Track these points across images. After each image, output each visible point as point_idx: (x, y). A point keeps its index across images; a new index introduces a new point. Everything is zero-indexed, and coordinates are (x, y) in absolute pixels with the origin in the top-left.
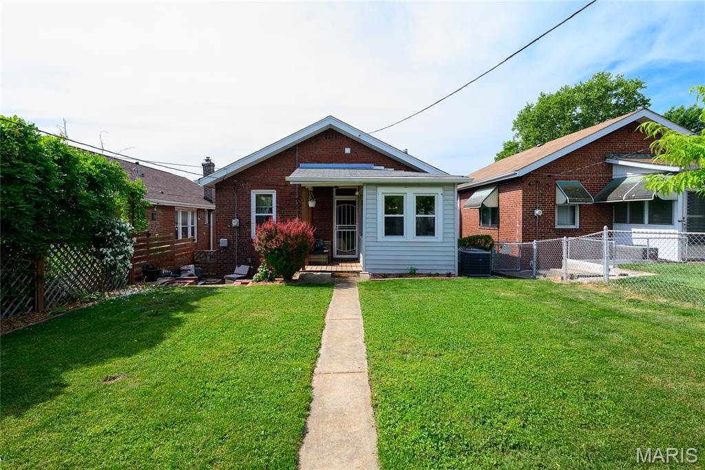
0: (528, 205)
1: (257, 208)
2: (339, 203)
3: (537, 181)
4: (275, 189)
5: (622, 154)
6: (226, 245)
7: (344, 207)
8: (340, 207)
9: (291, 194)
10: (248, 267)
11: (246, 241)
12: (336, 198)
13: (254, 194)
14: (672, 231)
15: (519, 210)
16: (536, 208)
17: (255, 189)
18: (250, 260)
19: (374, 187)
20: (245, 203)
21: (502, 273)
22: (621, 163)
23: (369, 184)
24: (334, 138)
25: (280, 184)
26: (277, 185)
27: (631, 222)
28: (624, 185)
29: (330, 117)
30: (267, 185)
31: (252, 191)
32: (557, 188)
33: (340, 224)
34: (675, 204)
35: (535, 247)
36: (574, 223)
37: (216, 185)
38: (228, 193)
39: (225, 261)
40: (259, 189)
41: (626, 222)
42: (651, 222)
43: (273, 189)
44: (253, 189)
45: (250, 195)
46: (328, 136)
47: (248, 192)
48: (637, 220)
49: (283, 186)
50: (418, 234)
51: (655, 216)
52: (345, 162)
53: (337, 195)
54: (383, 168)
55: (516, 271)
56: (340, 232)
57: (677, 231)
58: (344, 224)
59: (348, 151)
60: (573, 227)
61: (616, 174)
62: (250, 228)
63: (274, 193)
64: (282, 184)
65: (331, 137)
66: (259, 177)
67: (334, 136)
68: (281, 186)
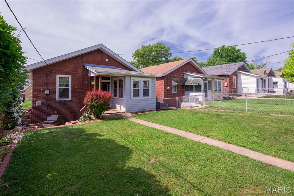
0: (166, 85)
1: (59, 85)
2: (102, 83)
3: (168, 78)
4: (72, 75)
5: (187, 71)
6: (41, 105)
7: (105, 85)
8: (103, 85)
9: (80, 78)
10: (57, 116)
11: (53, 102)
12: (102, 81)
13: (58, 76)
14: (201, 93)
15: (163, 87)
16: (168, 87)
17: (59, 74)
18: (56, 112)
19: (129, 77)
20: (53, 81)
21: (162, 109)
22: (187, 73)
23: (128, 76)
24: (101, 54)
25: (73, 72)
26: (72, 73)
27: (190, 91)
28: (189, 80)
29: (101, 44)
30: (66, 72)
31: (57, 75)
32: (172, 80)
34: (201, 86)
35: (177, 99)
36: (176, 91)
37: (33, 70)
38: (41, 75)
39: (39, 114)
40: (62, 74)
41: (188, 91)
42: (195, 91)
43: (70, 75)
44: (57, 74)
45: (56, 77)
46: (98, 52)
47: (55, 76)
48: (192, 90)
49: (76, 74)
50: (144, 96)
51: (196, 89)
52: (106, 65)
54: (121, 69)
57: (202, 93)
59: (107, 60)
60: (176, 93)
61: (185, 77)
62: (56, 95)
63: (70, 77)
65: (99, 53)
66: (61, 68)
67: (101, 53)
68: (74, 74)
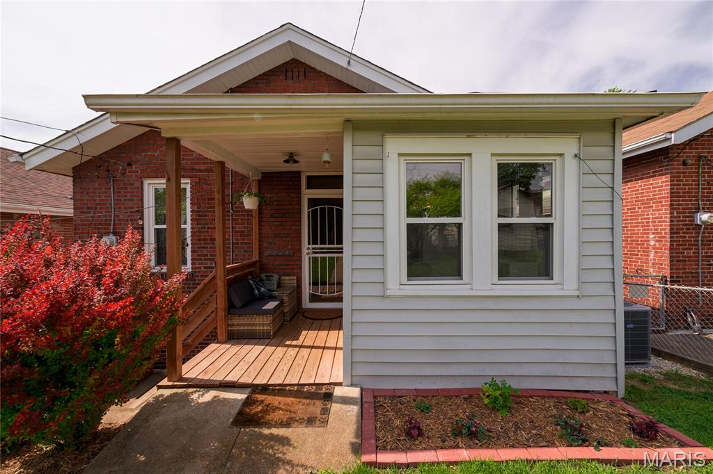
0: (681, 204)
1: (156, 216)
2: (313, 202)
3: (700, 158)
4: (190, 177)
7: (323, 210)
8: (315, 211)
12: (308, 194)
13: (149, 187)
15: (664, 214)
16: (698, 210)
17: (150, 177)
20: (131, 204)
24: (302, 77)
25: (197, 167)
26: (194, 170)
29: (287, 27)
31: (146, 182)
33: (315, 242)
37: (74, 169)
38: (96, 185)
40: (158, 177)
43: (186, 177)
44: (147, 178)
45: (142, 189)
46: (289, 74)
47: (137, 184)
49: (205, 171)
50: (504, 273)
53: (309, 187)
55: (658, 331)
56: (315, 260)
58: (323, 242)
63: (188, 185)
64: (203, 167)
65: (296, 74)
66: (156, 154)
67: (302, 74)
68: (200, 171)
